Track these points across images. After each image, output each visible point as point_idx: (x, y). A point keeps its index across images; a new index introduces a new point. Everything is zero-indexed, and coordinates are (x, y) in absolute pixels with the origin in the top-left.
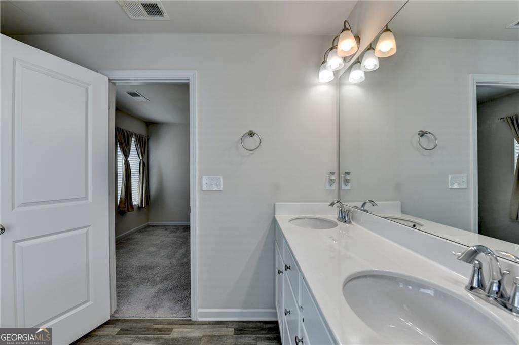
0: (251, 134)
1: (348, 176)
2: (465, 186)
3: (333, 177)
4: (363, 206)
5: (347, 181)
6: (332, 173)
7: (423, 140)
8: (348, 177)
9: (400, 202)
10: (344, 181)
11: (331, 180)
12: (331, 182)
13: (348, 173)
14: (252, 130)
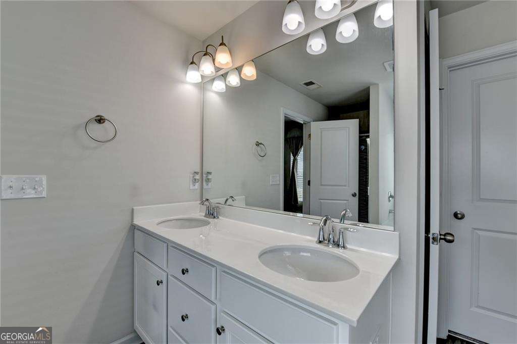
0: (100, 120)
1: (209, 175)
2: (278, 183)
3: (198, 177)
4: (226, 202)
5: (208, 180)
6: (196, 173)
7: (259, 148)
8: (210, 177)
9: (244, 197)
10: (206, 181)
11: (195, 179)
12: (195, 181)
13: (209, 173)
14: (102, 115)
